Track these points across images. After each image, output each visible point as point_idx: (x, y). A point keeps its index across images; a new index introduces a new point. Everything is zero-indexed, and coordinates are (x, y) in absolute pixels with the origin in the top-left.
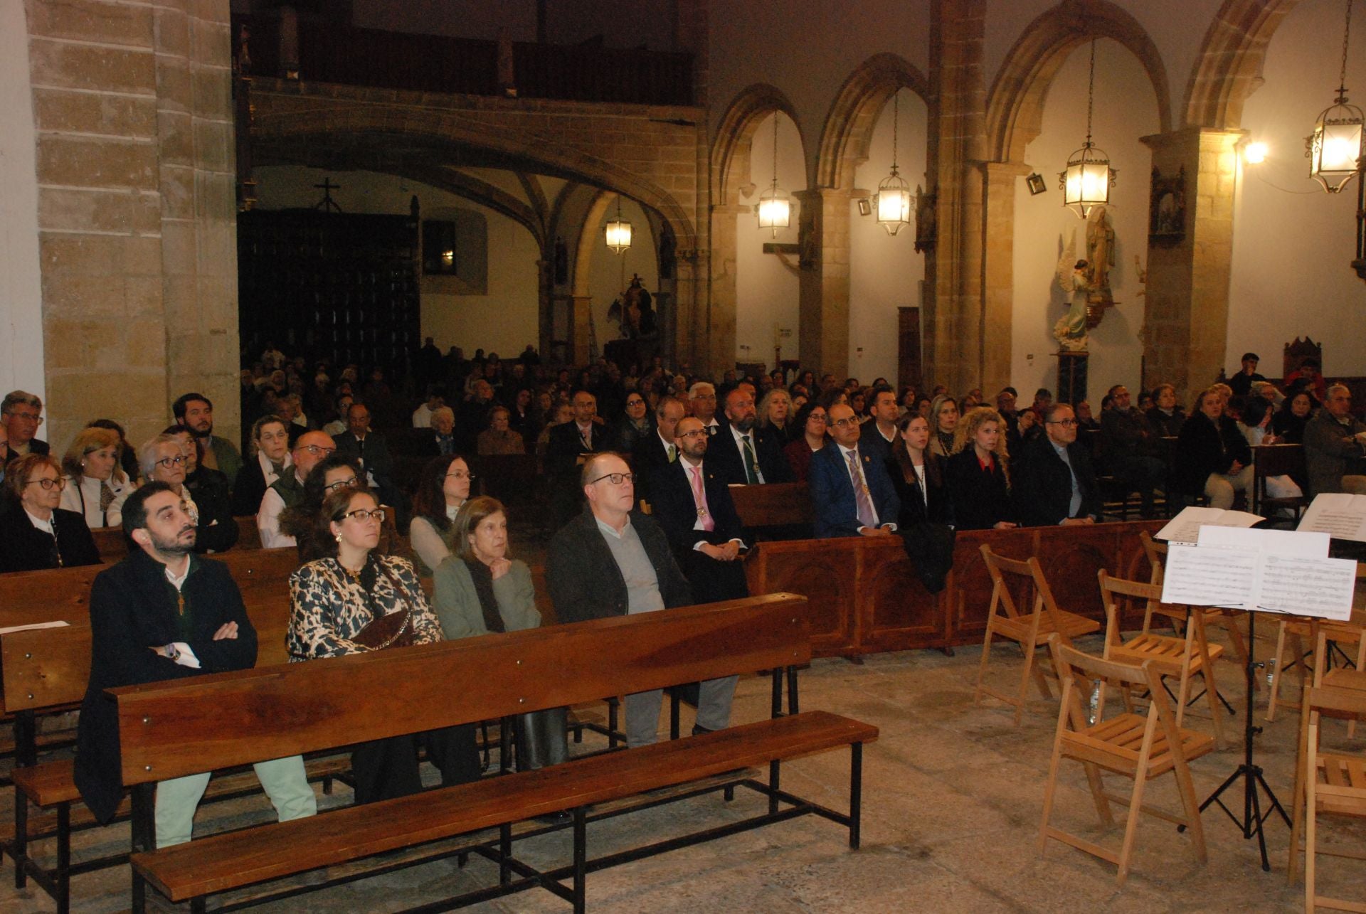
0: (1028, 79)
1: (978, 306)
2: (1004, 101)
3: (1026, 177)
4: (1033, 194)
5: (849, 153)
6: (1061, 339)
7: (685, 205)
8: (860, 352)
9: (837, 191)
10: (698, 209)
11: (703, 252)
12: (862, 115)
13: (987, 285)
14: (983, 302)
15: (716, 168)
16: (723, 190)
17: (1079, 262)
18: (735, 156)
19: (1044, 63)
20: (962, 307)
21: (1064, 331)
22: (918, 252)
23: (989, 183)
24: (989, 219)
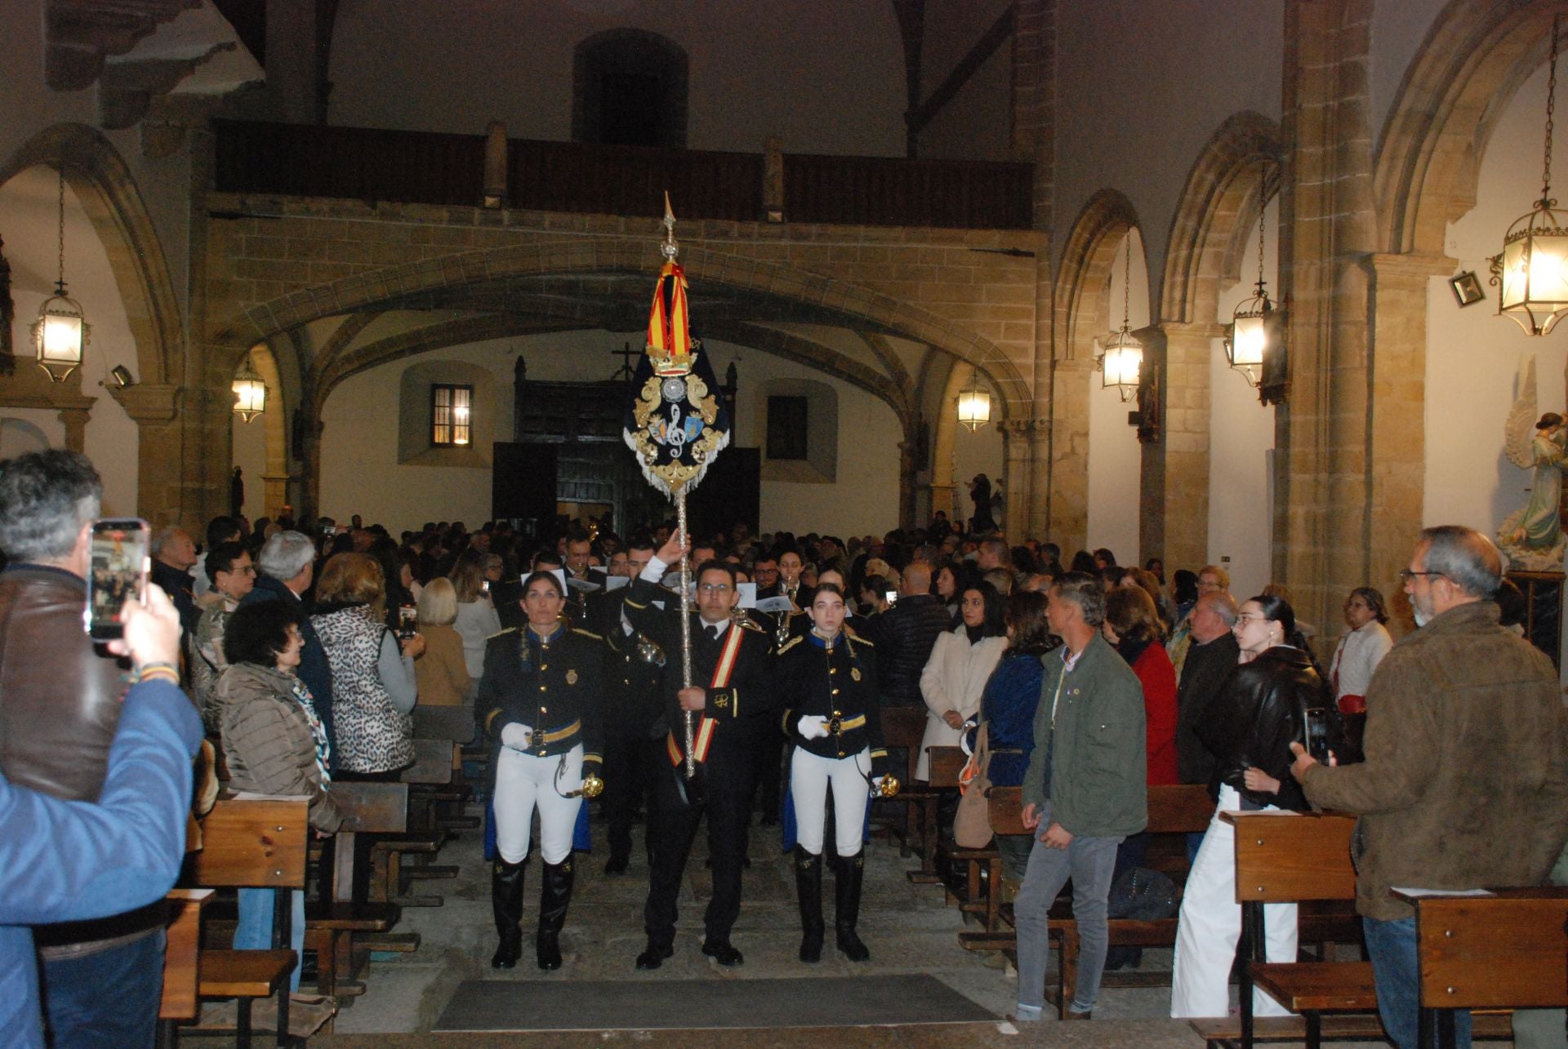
0: (1443, 110)
1: (1361, 492)
2: (1404, 151)
3: (1450, 278)
4: (1463, 305)
5: (1206, 271)
6: (1510, 549)
7: (1017, 361)
8: (1226, 563)
9: (1187, 327)
10: (1037, 366)
11: (1042, 422)
12: (1221, 213)
13: (1375, 455)
14: (1369, 485)
15: (1061, 310)
16: (1070, 340)
17: (1545, 417)
18: (1084, 294)
19: (1468, 78)
20: (1333, 491)
21: (1516, 535)
22: (1264, 404)
23: (1378, 286)
24: (1379, 348)
